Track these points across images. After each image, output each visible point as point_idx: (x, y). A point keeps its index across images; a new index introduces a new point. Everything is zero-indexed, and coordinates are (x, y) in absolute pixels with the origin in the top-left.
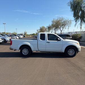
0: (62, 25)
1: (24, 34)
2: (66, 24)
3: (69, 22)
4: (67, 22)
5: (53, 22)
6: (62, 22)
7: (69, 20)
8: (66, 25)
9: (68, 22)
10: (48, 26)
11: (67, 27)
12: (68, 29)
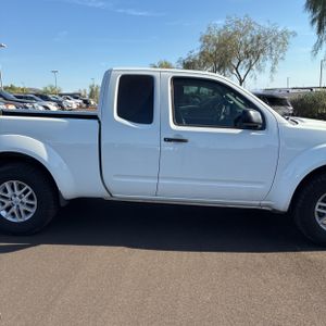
0: (247, 54)
1: (88, 92)
2: (262, 51)
3: (280, 40)
4: (268, 41)
5: (206, 40)
6: (249, 38)
7: (280, 30)
8: (262, 56)
9: (274, 40)
10: (185, 57)
11: (269, 64)
12: (273, 70)
